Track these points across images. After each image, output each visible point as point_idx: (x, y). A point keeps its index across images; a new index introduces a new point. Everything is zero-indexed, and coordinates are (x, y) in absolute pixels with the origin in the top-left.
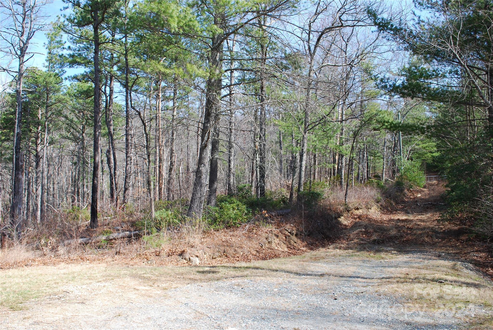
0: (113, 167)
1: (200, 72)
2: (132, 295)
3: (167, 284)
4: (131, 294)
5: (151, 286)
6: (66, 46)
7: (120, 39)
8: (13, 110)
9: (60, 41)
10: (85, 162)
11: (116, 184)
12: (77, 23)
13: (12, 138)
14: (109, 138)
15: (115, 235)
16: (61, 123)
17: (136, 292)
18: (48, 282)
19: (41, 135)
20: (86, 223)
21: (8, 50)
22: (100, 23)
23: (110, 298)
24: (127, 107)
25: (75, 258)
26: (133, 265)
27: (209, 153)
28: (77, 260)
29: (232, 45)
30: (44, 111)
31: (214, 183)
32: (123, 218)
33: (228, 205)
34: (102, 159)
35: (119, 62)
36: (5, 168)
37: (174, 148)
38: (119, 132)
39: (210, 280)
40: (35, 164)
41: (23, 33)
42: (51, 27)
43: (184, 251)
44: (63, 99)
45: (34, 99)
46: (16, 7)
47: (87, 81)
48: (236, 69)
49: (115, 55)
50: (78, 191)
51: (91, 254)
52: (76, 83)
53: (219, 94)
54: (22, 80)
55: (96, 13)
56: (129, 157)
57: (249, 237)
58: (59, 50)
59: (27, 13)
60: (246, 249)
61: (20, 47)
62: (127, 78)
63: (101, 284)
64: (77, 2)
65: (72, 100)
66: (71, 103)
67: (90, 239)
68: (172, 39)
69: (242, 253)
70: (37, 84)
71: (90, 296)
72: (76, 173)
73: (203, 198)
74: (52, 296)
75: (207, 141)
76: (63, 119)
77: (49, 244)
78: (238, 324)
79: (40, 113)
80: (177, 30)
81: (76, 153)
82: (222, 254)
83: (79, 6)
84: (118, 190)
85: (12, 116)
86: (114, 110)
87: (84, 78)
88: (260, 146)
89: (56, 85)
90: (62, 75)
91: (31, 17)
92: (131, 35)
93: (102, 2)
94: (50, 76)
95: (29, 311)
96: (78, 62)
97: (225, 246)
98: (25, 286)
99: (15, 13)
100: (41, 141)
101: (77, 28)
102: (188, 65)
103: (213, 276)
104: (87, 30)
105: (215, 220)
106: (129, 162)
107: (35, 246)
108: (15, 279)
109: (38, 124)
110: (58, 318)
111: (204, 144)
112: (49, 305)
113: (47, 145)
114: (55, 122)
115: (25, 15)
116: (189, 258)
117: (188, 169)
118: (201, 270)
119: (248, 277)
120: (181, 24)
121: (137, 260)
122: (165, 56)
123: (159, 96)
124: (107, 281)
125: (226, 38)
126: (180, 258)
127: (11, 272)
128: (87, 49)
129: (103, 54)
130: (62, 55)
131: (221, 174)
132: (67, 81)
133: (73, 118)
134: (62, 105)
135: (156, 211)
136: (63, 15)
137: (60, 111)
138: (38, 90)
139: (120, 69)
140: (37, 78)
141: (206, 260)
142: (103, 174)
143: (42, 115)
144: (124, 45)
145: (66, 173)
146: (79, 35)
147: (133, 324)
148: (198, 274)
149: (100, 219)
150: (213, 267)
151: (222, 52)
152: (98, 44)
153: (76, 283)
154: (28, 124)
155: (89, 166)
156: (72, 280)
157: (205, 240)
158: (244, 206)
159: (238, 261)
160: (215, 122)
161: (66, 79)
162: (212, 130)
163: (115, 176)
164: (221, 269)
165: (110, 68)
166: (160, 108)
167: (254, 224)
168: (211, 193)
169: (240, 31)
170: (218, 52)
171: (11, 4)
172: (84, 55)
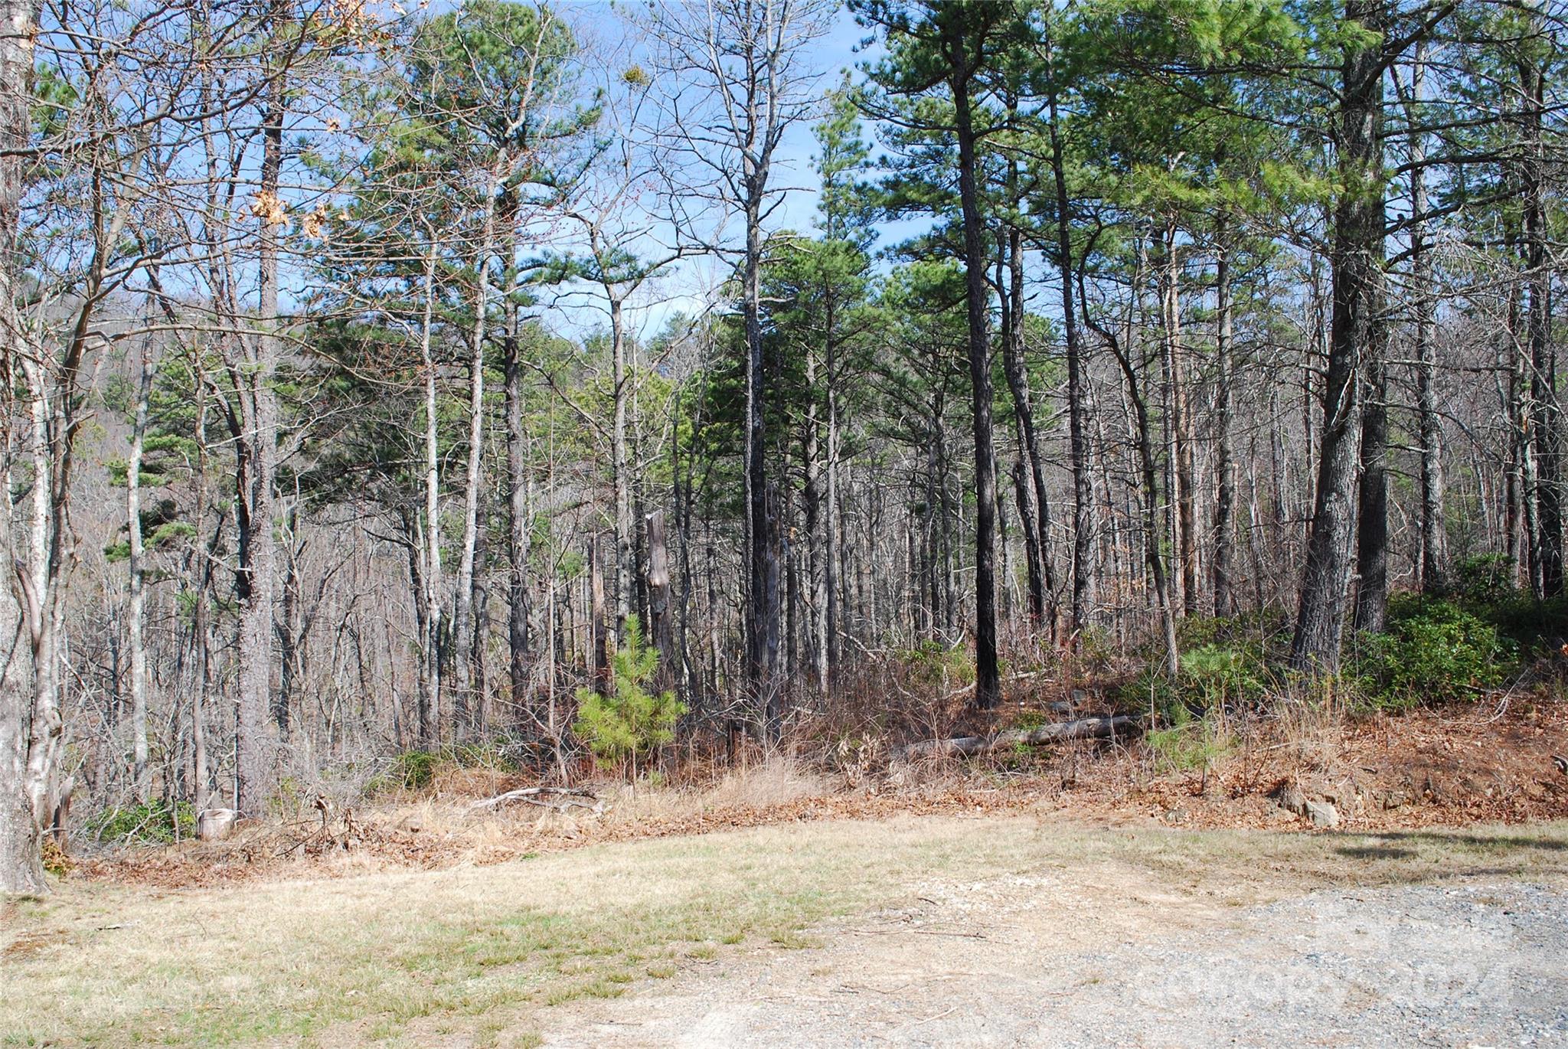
0: (1037, 516)
1: (1312, 184)
2: (1128, 919)
3: (1240, 890)
4: (1125, 916)
5: (1185, 892)
6: (874, 156)
7: (1035, 112)
8: (736, 364)
9: (857, 144)
10: (947, 505)
11: (1047, 568)
12: (900, 83)
13: (737, 446)
14: (1018, 424)
15: (1056, 727)
16: (871, 391)
17: (1141, 909)
18: (871, 870)
19: (818, 429)
20: (966, 689)
21: (712, 190)
22: (970, 74)
23: (1060, 924)
24: (1070, 324)
25: (938, 799)
26: (1119, 825)
27: (1355, 455)
28: (945, 804)
29: (1410, 81)
30: (822, 360)
31: (1376, 554)
32: (1077, 673)
33: (1429, 627)
34: (1000, 491)
35: (1034, 184)
36: (723, 532)
37: (1229, 447)
38: (1045, 406)
39: (1385, 879)
40: (802, 517)
41: (750, 135)
42: (827, 106)
43: (1284, 782)
44: (876, 319)
45: (791, 326)
46: (727, 61)
47: (940, 258)
48: (1429, 162)
49: (1021, 166)
50: (935, 595)
51: (985, 786)
52: (909, 264)
53: (1379, 251)
54: (759, 273)
55: (957, 45)
56: (1083, 481)
57: (1514, 736)
58: (854, 172)
59: (759, 76)
60: (1505, 778)
61: (746, 176)
62: (1063, 234)
63: (1027, 881)
64: (899, 17)
65: (899, 318)
66: (899, 326)
67: (980, 740)
68: (1202, 89)
69: (1489, 792)
70: (796, 280)
71: (999, 916)
72: (924, 541)
73: (1341, 607)
74: (885, 912)
75: (1345, 414)
76: (877, 378)
77: (862, 756)
78: (1504, 1034)
79: (812, 365)
80: (1221, 55)
81: (921, 479)
82: (1420, 793)
83: (906, 29)
84: (1056, 589)
85: (733, 382)
86: (1028, 338)
87: (934, 246)
88: (1538, 417)
89: (852, 277)
90: (866, 246)
91: (770, 83)
92: (1068, 95)
93: (976, 4)
94: (834, 253)
95: (824, 952)
96: (913, 201)
97: (1426, 766)
98: (805, 879)
99: (727, 81)
100: (820, 448)
101: (901, 97)
102: (1267, 169)
103: (1395, 866)
104: (931, 100)
105: (1385, 680)
106: (1084, 499)
107: (823, 759)
108: (777, 856)
109: (806, 398)
110: (909, 979)
111: (1336, 424)
112: (879, 938)
113: (837, 459)
114: (853, 387)
115: (752, 80)
116: (1305, 806)
117: (1278, 513)
118: (1351, 844)
119: (1524, 876)
120: (1236, 34)
121: (1131, 809)
122: (1183, 149)
123: (1170, 279)
124: (1045, 873)
125: (1390, 62)
126: (1271, 805)
127: (761, 835)
128: (936, 156)
129: (984, 167)
130: (865, 184)
131: (1398, 524)
132: (884, 261)
133: (905, 373)
134: (872, 337)
135: (1183, 649)
136: (861, 66)
137: (867, 353)
138: (802, 299)
139: (1037, 208)
140: (796, 263)
141: (1361, 811)
142: (1004, 539)
143: (816, 370)
144: (1047, 129)
145: (892, 540)
146: (910, 116)
147: (1140, 1010)
148: (1341, 858)
149: (1008, 677)
150: (1393, 836)
151: (1380, 108)
152: (968, 138)
153: (951, 874)
154: (779, 399)
155: (960, 516)
156: (940, 865)
157: (1356, 746)
158: (1490, 630)
159: (1478, 817)
160: (1373, 347)
161: (880, 255)
162: (1361, 374)
163: (1042, 543)
164: (1421, 846)
165: (1010, 208)
166: (1176, 319)
167: (1531, 690)
168: (1368, 586)
169: (1442, 29)
170: (1366, 110)
171: (713, 57)
172: (927, 178)
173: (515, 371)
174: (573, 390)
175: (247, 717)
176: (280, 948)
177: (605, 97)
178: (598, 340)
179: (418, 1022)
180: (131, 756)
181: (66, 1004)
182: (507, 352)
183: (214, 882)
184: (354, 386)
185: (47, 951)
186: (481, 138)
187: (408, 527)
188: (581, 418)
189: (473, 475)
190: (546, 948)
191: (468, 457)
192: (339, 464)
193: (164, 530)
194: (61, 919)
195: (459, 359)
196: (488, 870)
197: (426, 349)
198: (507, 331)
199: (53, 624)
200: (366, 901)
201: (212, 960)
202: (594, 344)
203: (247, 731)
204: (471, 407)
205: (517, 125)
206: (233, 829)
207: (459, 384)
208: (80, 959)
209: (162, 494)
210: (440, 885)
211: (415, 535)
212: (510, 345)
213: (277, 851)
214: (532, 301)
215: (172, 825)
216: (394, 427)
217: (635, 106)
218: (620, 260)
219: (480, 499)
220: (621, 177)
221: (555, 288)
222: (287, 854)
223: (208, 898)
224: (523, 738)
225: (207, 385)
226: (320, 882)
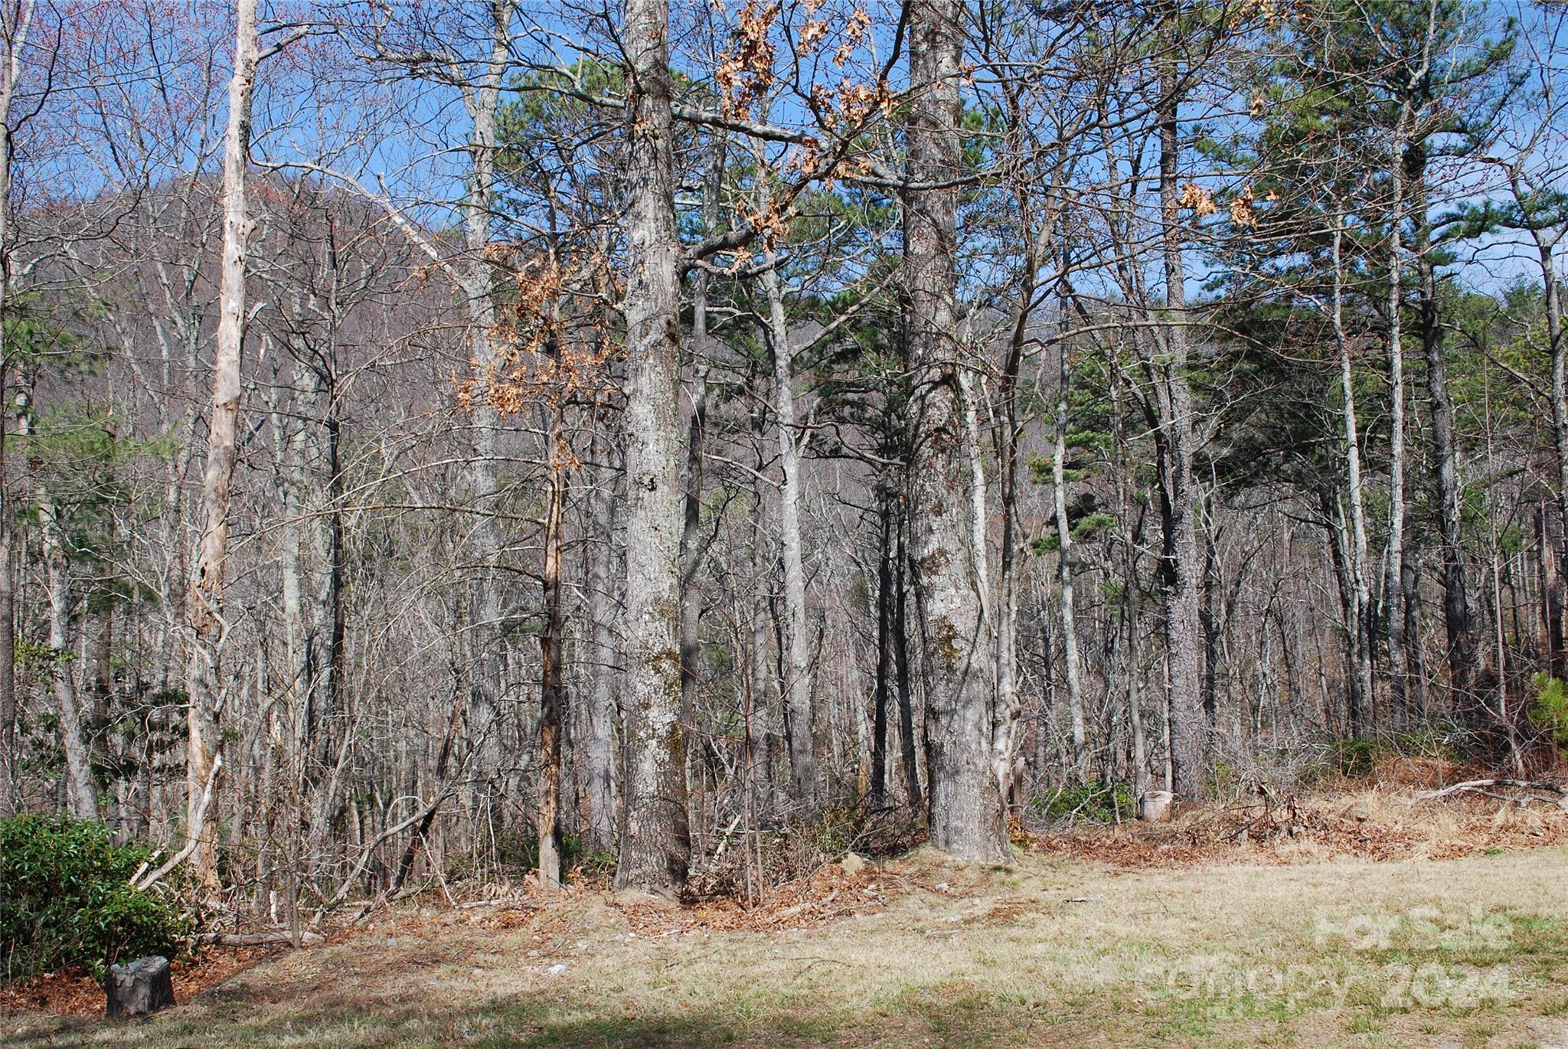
173: (1435, 336)
174: (1499, 350)
175: (1180, 702)
176: (1243, 932)
177: (1517, 26)
178: (1520, 292)
179: (1397, 1019)
180: (1071, 740)
181: (1048, 968)
182: (1425, 315)
183: (1162, 862)
184: (1262, 368)
185: (1023, 918)
186: (1379, 95)
187: (1328, 507)
188: (1513, 379)
189: (1398, 448)
190: (1531, 952)
191: (1390, 431)
192: (1254, 448)
193: (1085, 523)
194: (1030, 889)
195: (1372, 329)
196: (1448, 864)
197: (1338, 322)
198: (1423, 294)
199: (1009, 615)
200: (1323, 889)
201: (1177, 939)
202: (1518, 297)
203: (1179, 716)
204: (1388, 377)
205: (1419, 74)
206: (1173, 813)
207: (1373, 354)
208: (1054, 928)
209: (1081, 488)
210: (1400, 878)
211: (1337, 515)
212: (1428, 307)
213: (1222, 835)
214: (1452, 258)
215: (1112, 806)
216: (1307, 405)
217: (1552, 32)
218: (1549, 202)
219: (1405, 474)
220: (1543, 110)
221: (1474, 242)
222: (1233, 838)
223: (1163, 877)
224: (1469, 726)
225: (1124, 380)
226: (1269, 868)
